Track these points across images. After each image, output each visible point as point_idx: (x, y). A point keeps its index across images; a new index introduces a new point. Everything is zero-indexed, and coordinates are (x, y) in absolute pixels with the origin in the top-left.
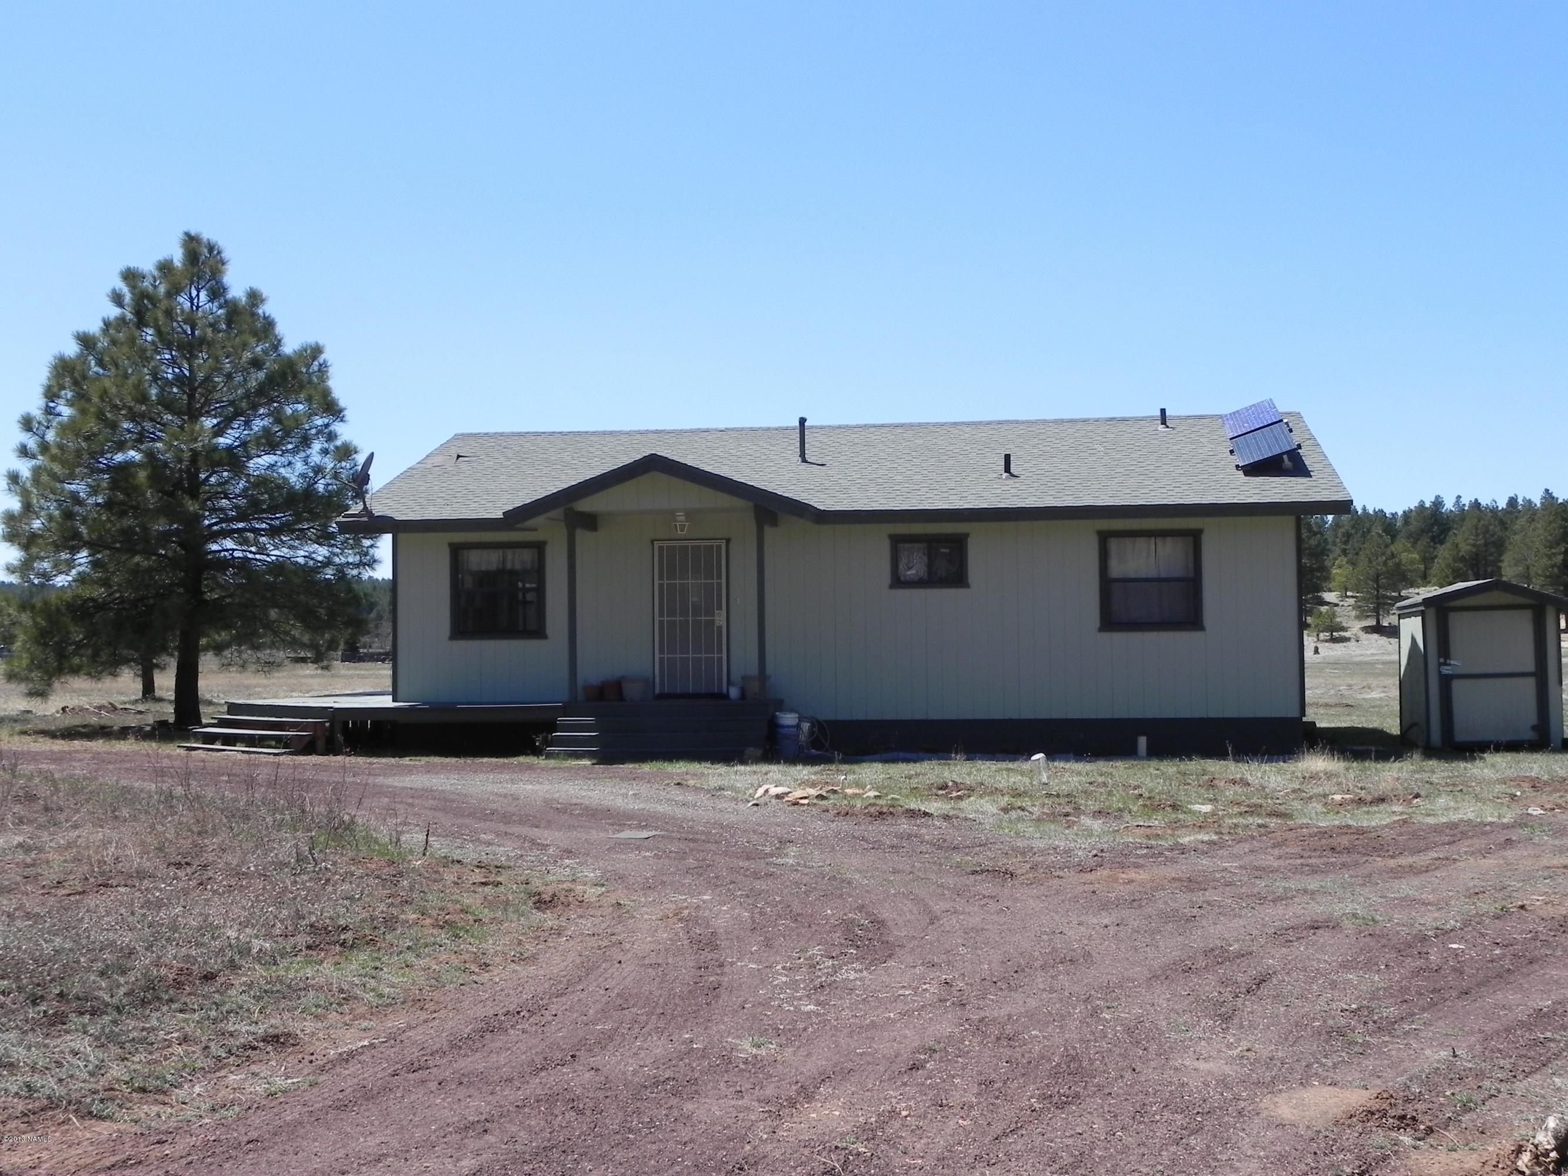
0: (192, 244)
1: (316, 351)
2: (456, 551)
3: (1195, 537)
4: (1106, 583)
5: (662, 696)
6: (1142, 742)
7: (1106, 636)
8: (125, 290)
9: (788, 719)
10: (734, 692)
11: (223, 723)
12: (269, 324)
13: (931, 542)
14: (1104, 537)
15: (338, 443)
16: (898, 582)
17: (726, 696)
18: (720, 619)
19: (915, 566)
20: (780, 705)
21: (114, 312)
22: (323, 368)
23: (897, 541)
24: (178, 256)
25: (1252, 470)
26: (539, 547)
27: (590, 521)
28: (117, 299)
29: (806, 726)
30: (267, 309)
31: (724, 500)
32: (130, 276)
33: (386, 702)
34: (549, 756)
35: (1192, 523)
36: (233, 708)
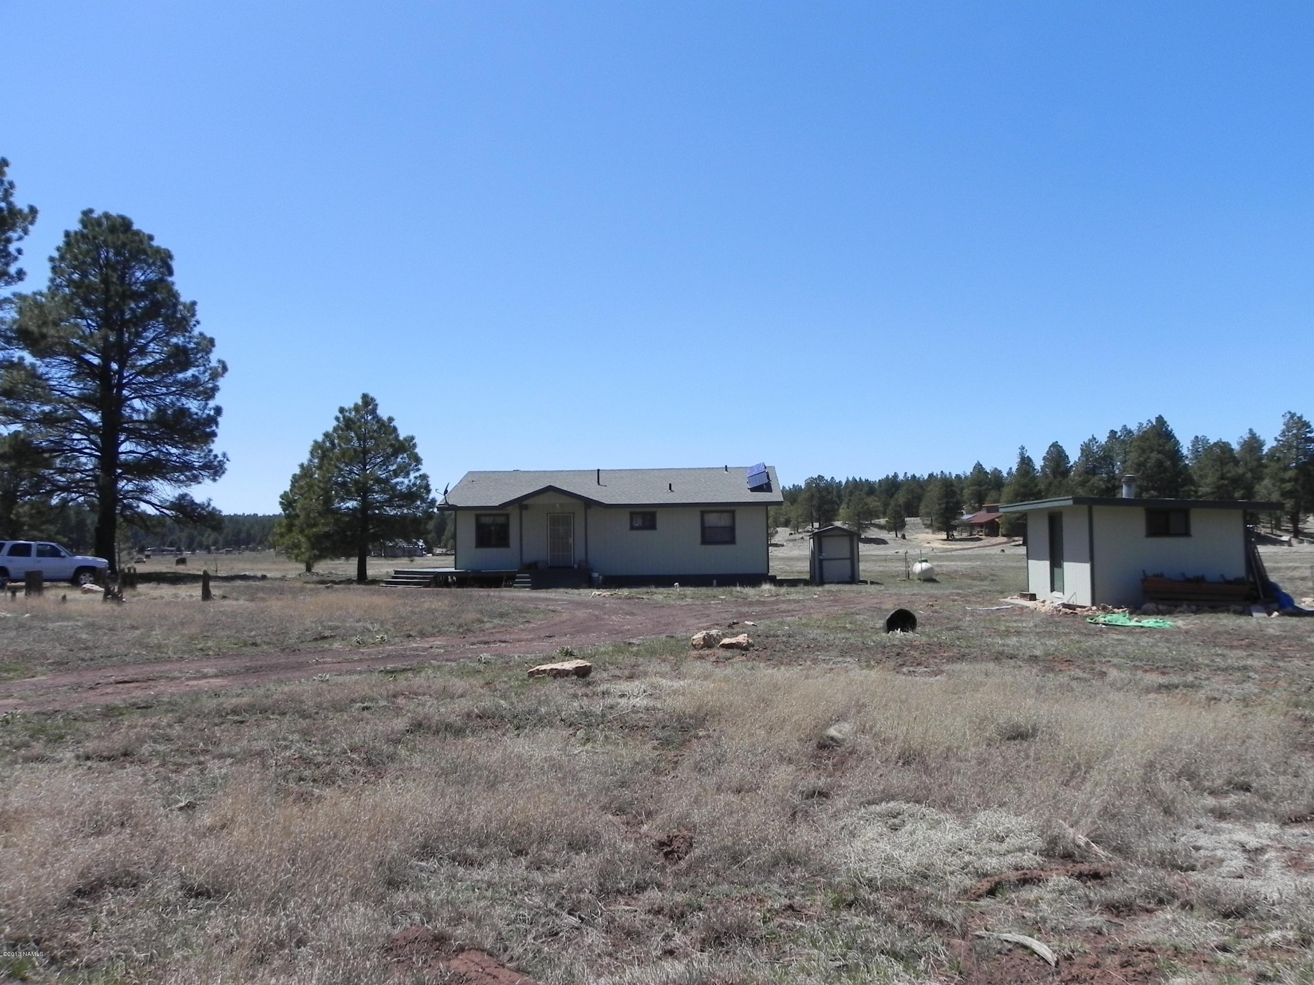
0: (365, 397)
1: (412, 438)
2: (478, 517)
3: (733, 513)
4: (704, 528)
5: (550, 567)
6: (715, 582)
7: (703, 547)
8: (341, 416)
9: (596, 575)
10: (576, 566)
11: (394, 578)
12: (395, 429)
13: (644, 515)
14: (703, 513)
15: (421, 473)
16: (632, 528)
17: (573, 568)
18: (571, 541)
19: (638, 523)
20: (592, 570)
21: (335, 423)
22: (415, 445)
23: (632, 514)
24: (360, 402)
25: (753, 490)
26: (507, 516)
27: (526, 507)
28: (337, 419)
29: (601, 578)
30: (394, 423)
31: (574, 501)
32: (342, 410)
33: (453, 570)
34: (515, 587)
35: (732, 508)
36: (396, 572)
